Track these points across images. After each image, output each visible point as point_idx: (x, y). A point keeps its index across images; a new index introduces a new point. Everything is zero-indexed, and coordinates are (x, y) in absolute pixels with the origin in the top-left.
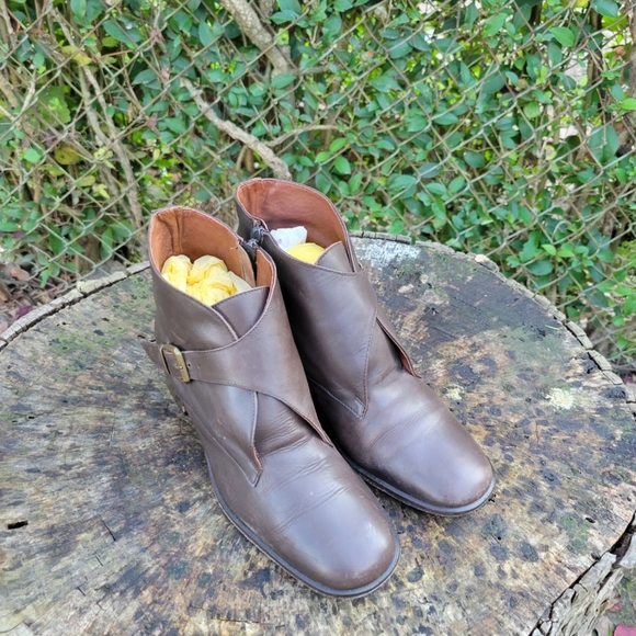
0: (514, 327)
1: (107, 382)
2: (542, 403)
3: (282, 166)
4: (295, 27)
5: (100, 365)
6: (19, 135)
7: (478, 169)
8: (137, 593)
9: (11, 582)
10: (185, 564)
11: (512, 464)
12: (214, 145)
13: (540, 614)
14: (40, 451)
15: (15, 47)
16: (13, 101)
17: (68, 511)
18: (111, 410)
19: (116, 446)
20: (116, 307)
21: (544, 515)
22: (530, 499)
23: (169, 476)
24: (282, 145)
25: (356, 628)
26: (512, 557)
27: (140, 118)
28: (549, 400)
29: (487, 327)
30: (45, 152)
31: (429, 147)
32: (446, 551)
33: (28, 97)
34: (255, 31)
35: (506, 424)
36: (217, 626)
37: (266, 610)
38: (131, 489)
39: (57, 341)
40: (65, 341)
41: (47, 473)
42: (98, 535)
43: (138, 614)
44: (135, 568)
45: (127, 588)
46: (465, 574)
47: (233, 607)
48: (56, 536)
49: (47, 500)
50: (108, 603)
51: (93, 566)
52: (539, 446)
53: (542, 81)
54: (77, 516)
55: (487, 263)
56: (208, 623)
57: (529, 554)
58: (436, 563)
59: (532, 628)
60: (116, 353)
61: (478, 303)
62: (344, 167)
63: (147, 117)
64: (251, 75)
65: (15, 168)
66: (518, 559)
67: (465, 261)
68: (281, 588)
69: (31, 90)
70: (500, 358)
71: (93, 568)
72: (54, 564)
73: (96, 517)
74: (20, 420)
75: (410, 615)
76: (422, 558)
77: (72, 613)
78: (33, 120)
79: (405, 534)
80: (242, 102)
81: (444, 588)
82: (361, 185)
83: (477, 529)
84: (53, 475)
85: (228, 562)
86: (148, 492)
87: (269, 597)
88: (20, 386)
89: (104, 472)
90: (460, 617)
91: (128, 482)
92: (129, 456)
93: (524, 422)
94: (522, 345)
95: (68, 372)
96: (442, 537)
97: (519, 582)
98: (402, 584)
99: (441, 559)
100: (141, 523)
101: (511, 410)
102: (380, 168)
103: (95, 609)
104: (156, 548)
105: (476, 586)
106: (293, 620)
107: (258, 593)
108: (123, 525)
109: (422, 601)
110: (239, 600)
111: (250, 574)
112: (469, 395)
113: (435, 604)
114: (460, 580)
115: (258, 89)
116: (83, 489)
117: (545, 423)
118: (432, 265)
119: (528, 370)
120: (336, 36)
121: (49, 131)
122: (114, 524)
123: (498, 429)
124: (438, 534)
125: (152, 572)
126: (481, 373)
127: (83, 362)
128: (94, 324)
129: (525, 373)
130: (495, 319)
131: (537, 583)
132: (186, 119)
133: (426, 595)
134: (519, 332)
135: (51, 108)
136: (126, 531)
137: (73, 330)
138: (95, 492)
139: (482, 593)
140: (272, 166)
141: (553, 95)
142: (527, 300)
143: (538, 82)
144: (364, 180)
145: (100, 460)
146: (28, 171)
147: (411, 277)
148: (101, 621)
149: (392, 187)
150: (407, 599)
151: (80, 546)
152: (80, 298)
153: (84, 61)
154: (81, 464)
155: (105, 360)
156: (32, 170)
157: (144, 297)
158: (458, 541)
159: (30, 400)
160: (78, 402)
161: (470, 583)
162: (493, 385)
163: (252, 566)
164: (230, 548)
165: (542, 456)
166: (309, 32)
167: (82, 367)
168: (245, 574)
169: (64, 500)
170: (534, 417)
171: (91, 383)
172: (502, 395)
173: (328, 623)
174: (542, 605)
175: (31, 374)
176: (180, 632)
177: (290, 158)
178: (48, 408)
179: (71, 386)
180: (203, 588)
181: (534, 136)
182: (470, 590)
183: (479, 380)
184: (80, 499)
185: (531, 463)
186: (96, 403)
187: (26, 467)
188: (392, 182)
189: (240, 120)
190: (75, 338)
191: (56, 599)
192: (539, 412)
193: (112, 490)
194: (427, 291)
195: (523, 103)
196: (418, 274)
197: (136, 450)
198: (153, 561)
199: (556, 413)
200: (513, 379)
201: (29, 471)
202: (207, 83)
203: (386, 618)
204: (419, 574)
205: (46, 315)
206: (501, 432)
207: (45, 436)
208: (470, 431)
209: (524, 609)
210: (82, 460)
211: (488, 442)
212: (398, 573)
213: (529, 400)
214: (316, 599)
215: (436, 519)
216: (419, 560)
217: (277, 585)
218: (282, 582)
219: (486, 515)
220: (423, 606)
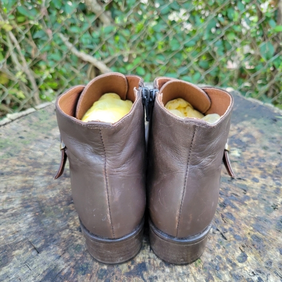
0: (258, 118)
1: (27, 162)
5: (22, 154)
10: (87, 264)
11: (281, 187)
12: (76, 65)
17: (7, 238)
18: (30, 177)
19: (36, 196)
20: (31, 125)
23: (70, 211)
24: (110, 63)
29: (243, 120)
35: (270, 166)
38: (47, 220)
40: (1, 143)
42: (27, 250)
44: (53, 270)
46: (274, 254)
51: (24, 271)
54: (12, 239)
58: (254, 249)
60: (32, 147)
61: (234, 110)
63: (42, 54)
64: (92, 28)
68: (155, 274)
70: (256, 134)
71: (24, 272)
73: (25, 239)
76: (243, 246)
79: (228, 233)
80: (89, 41)
81: (264, 265)
83: (273, 226)
86: (58, 221)
87: (148, 281)
89: (29, 211)
91: (44, 217)
92: (44, 201)
93: (280, 165)
94: (265, 126)
95: (4, 158)
96: (253, 233)
98: (235, 264)
99: (256, 246)
100: (55, 240)
101: (271, 159)
104: (67, 256)
107: (140, 279)
108: (43, 243)
109: (251, 274)
111: (132, 267)
112: (244, 153)
113: (260, 275)
114: (272, 259)
115: (96, 34)
116: (15, 223)
119: (273, 138)
120: (134, 4)
122: (37, 243)
123: (266, 169)
124: (249, 231)
125: (65, 271)
126: (248, 142)
127: (12, 153)
128: (18, 133)
130: (246, 116)
132: (61, 52)
133: (253, 270)
134: (262, 121)
136: (46, 246)
137: (6, 137)
138: (24, 224)
142: (261, 106)
143: (234, 21)
145: (25, 205)
150: (241, 274)
151: (15, 259)
153: (9, 28)
154: (13, 209)
155: (26, 151)
157: (47, 119)
158: (263, 234)
160: (9, 174)
161: (279, 259)
163: (133, 262)
166: (120, 4)
167: (12, 155)
168: (129, 267)
169: (3, 230)
171: (18, 163)
172: (263, 151)
177: (114, 69)
179: (5, 165)
180: (102, 279)
183: (247, 145)
184: (14, 229)
186: (21, 173)
190: (7, 141)
193: (35, 222)
195: (227, 33)
197: (48, 198)
198: (66, 264)
200: (266, 143)
202: (71, 34)
204: (244, 258)
206: (269, 171)
208: (250, 171)
210: (14, 206)
211: (263, 176)
212: (231, 258)
213: (279, 153)
214: (180, 279)
215: (245, 222)
216: (242, 248)
217: (152, 273)
218: (155, 271)
219: (275, 217)
220: (253, 278)
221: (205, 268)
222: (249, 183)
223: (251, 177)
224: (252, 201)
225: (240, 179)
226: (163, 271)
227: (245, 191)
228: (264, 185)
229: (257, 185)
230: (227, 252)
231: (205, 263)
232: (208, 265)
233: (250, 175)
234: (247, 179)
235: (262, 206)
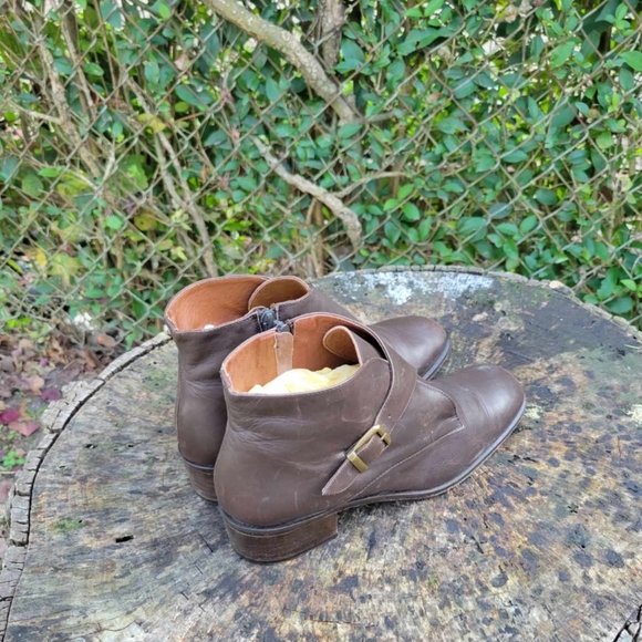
0: (592, 348)
2: (624, 419)
3: (352, 216)
4: (360, 75)
6: (101, 203)
7: (550, 207)
8: (235, 597)
9: (121, 588)
10: (278, 572)
11: (595, 477)
12: (284, 199)
13: (627, 616)
14: (141, 475)
15: (95, 118)
16: (95, 171)
17: (169, 527)
21: (629, 524)
22: (613, 510)
24: (351, 195)
25: (443, 628)
26: (597, 564)
27: (213, 178)
28: (630, 416)
29: (563, 349)
30: (126, 219)
31: (499, 186)
32: (528, 558)
33: (109, 166)
34: (320, 83)
35: (586, 440)
36: (310, 626)
37: (356, 612)
39: (149, 379)
40: (157, 379)
41: (148, 494)
42: (196, 547)
43: (237, 616)
44: (232, 576)
45: (226, 593)
46: (550, 580)
47: (324, 609)
48: (160, 548)
49: (150, 517)
50: (209, 606)
51: (193, 574)
52: (621, 460)
53: (614, 108)
54: (177, 531)
55: (562, 288)
56: (302, 624)
57: (614, 560)
58: (520, 570)
59: (619, 629)
61: (553, 327)
62: (413, 213)
63: (219, 178)
64: (318, 127)
65: (100, 236)
66: (603, 566)
67: (539, 287)
68: (369, 593)
69: (112, 159)
70: (578, 378)
71: (194, 576)
72: (159, 573)
73: (193, 532)
74: (121, 449)
75: (496, 616)
76: (506, 565)
77: (178, 614)
78: (114, 189)
79: (488, 544)
80: (310, 154)
81: (529, 593)
82: (431, 231)
83: (561, 538)
84: (153, 496)
85: (317, 570)
87: (358, 601)
88: (119, 419)
90: (546, 618)
93: (606, 438)
94: (600, 364)
95: (161, 405)
96: (526, 546)
97: (604, 587)
98: (486, 589)
99: (525, 566)
101: (591, 426)
102: (449, 212)
103: (197, 611)
105: (561, 591)
106: (382, 620)
107: (348, 597)
108: (218, 539)
109: (507, 604)
110: (329, 603)
111: (339, 581)
112: (548, 414)
113: (520, 607)
114: (544, 585)
115: (325, 141)
116: (181, 507)
117: (627, 438)
118: (506, 294)
119: (607, 388)
120: (400, 81)
121: (129, 198)
122: (211, 538)
123: (578, 445)
124: (521, 543)
125: (247, 578)
126: (560, 393)
127: (174, 396)
129: (604, 391)
130: (572, 342)
131: (623, 587)
132: (257, 176)
133: (511, 599)
134: (597, 353)
135: (130, 176)
136: (222, 543)
137: (164, 369)
138: (192, 510)
139: (568, 596)
140: (341, 216)
141: (627, 122)
142: (605, 322)
143: (610, 110)
144: (434, 225)
146: (110, 238)
147: (484, 305)
148: (204, 621)
149: (462, 230)
150: (492, 602)
151: (181, 557)
152: (168, 340)
153: (159, 127)
154: (177, 486)
156: (115, 236)
158: (541, 550)
159: (128, 431)
161: (555, 587)
162: (573, 404)
163: (341, 573)
164: (318, 557)
165: (625, 469)
166: (373, 79)
168: (335, 580)
169: (165, 517)
170: (616, 432)
172: (582, 412)
173: (415, 624)
174: (629, 607)
175: (128, 409)
176: (277, 631)
177: (358, 208)
178: (145, 438)
179: (164, 417)
180: (296, 592)
181: (608, 167)
182: (554, 594)
183: (557, 400)
184: (179, 516)
185: (614, 476)
187: (128, 489)
188: (462, 225)
189: (309, 174)
190: (165, 376)
191: (162, 602)
192: (621, 428)
193: (207, 508)
194: (502, 318)
195: (595, 135)
196: (492, 303)
198: (248, 570)
199: (639, 428)
200: (592, 397)
201: (132, 492)
202: (275, 139)
203: (472, 619)
204: (502, 580)
205: (138, 356)
206: (582, 448)
207: (144, 462)
208: (550, 447)
209: (610, 612)
210: (179, 482)
211: (569, 457)
212: (482, 579)
213: (610, 417)
214: (403, 602)
215: (518, 529)
216: (503, 567)
217: (365, 590)
218: (369, 588)
219: (569, 525)
220: (508, 609)
221: (441, 590)
222: (542, 466)
223: (549, 457)
224: (538, 496)
225: (528, 459)
226: (382, 589)
227: (531, 479)
228: (567, 471)
229: (554, 472)
230: (479, 571)
231: (444, 583)
232: (446, 587)
233: (547, 453)
234: (541, 461)
235: (552, 506)
